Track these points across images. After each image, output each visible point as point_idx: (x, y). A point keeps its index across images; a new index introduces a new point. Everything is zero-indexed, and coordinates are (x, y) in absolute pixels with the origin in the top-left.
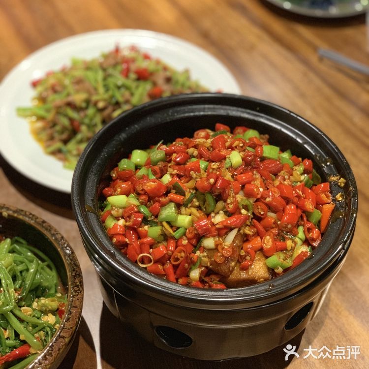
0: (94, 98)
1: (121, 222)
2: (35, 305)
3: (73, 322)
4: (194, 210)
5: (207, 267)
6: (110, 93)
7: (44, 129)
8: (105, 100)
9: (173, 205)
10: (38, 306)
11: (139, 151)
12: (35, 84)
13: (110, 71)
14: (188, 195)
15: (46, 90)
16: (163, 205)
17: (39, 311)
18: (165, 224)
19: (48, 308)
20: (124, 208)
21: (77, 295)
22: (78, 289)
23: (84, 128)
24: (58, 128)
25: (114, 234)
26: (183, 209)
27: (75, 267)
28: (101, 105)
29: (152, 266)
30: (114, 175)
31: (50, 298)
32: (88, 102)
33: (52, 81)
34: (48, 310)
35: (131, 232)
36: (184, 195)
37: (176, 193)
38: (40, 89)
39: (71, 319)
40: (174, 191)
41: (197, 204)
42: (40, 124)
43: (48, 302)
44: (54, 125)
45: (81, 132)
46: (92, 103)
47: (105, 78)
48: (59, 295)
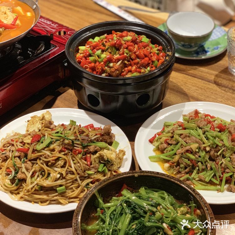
0: (203, 146)
4: (108, 53)
5: (109, 74)
9: (100, 50)
12: (151, 141)
13: (206, 129)
14: (107, 47)
15: (162, 143)
16: (97, 50)
17: (182, 214)
18: (96, 56)
24: (182, 166)
26: (104, 52)
28: (208, 149)
32: (199, 148)
33: (164, 138)
34: (185, 212)
35: (84, 58)
36: (105, 47)
37: (103, 46)
41: (110, 51)
42: (167, 165)
43: (183, 209)
44: (178, 164)
45: (198, 166)
46: (202, 149)
47: (204, 133)
48: (185, 204)
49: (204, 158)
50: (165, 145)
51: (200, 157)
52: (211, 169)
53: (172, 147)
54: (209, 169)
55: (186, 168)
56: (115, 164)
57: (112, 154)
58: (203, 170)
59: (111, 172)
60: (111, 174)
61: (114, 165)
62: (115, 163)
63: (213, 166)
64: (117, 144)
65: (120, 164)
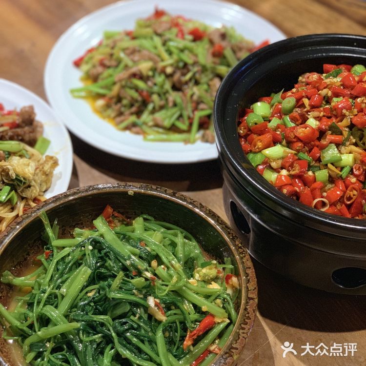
0: (161, 65)
1: (284, 172)
2: (197, 276)
3: (253, 283)
4: (354, 148)
6: (175, 57)
7: (108, 106)
8: (172, 65)
9: (333, 146)
10: (200, 276)
11: (259, 104)
12: (77, 64)
13: (168, 35)
14: (345, 134)
15: (94, 66)
16: (323, 148)
17: (201, 281)
18: (330, 166)
19: (209, 277)
20: (283, 158)
21: (245, 256)
22: (242, 250)
23: (155, 97)
24: (125, 102)
25: (281, 186)
26: (342, 149)
27: (229, 230)
28: (169, 70)
29: (329, 209)
30: (242, 132)
31: (208, 267)
32: (154, 70)
33: (98, 57)
34: (209, 278)
35: (297, 180)
36: (342, 134)
37: (332, 134)
38: (85, 67)
39: (250, 280)
40: (330, 132)
41: (354, 141)
42: (101, 102)
43: (208, 271)
44: (119, 99)
45: (153, 102)
46: (159, 70)
47: (164, 44)
48: (215, 262)
49: (162, 86)
50: (100, 69)
51: (155, 84)
52: (175, 105)
53: (110, 71)
54: (171, 104)
55: (132, 105)
56: (34, 186)
57: (28, 165)
58: (162, 108)
59: (27, 201)
60: (27, 205)
61: (32, 188)
62: (33, 183)
63: (179, 100)
64: (47, 143)
65: (47, 185)
